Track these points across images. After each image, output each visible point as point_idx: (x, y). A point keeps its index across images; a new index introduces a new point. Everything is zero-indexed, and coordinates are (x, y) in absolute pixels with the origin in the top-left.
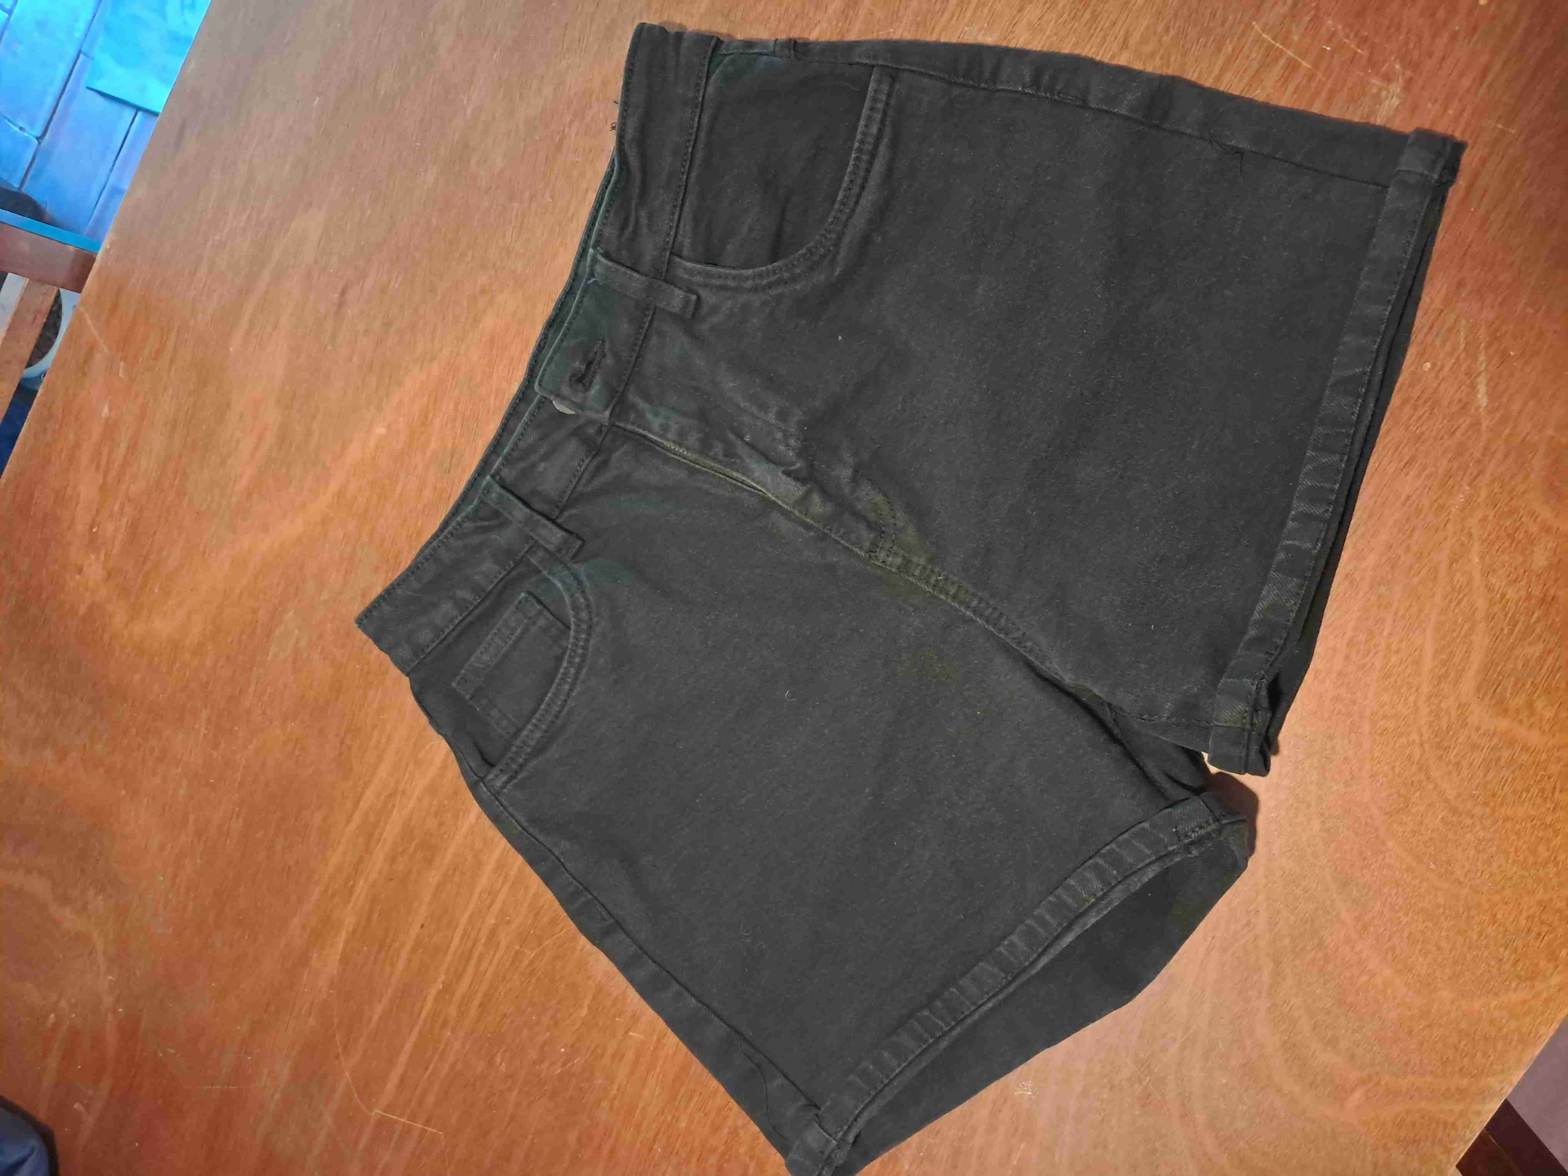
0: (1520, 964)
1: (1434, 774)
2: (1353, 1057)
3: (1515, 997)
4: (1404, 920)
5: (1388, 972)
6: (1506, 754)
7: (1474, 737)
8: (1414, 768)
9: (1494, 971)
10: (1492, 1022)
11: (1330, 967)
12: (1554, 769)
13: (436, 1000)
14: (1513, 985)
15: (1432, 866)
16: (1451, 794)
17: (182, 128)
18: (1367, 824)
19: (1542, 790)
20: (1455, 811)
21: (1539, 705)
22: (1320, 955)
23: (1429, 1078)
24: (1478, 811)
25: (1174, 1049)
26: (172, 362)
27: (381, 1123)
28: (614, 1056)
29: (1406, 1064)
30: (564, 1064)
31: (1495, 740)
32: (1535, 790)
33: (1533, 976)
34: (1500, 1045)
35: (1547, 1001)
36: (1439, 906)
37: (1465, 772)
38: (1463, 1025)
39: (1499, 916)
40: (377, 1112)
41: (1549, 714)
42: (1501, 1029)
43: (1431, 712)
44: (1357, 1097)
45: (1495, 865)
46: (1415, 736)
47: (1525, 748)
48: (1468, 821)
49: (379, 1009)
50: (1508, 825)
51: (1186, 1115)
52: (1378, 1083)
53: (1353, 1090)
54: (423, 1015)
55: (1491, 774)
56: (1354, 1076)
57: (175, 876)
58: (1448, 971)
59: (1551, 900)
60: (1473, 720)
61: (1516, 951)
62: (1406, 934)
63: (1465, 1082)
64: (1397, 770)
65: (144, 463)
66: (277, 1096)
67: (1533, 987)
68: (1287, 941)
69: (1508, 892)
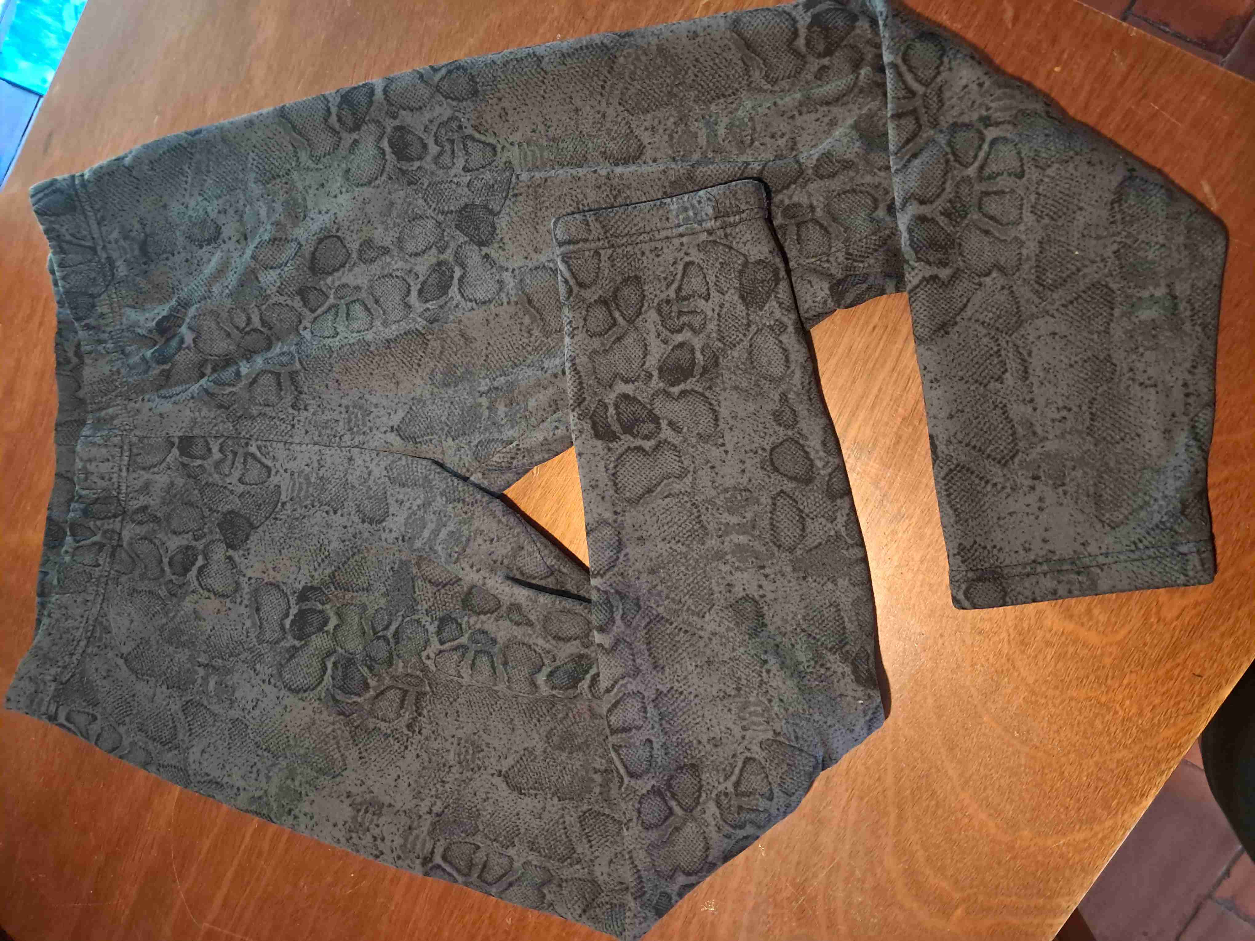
0: (1082, 811)
1: (1018, 664)
2: (957, 882)
3: (1080, 836)
4: (995, 776)
5: (983, 816)
6: (1071, 650)
7: (1048, 636)
8: (1004, 660)
9: (1063, 817)
10: (1061, 856)
11: (940, 812)
12: (1107, 661)
13: (252, 836)
14: (1077, 827)
15: (1016, 734)
16: (1031, 680)
17: (50, 136)
18: (968, 702)
19: (1098, 678)
20: (1033, 693)
21: (1096, 612)
22: (934, 802)
23: (1014, 898)
24: (1051, 692)
25: (822, 875)
26: (41, 324)
27: (210, 934)
28: (392, 881)
29: (997, 887)
30: (352, 888)
31: (1063, 639)
32: (1092, 677)
33: (1093, 819)
34: (1067, 873)
35: (1102, 841)
36: (1020, 766)
37: (1041, 663)
38: (1040, 858)
39: (1066, 774)
40: (206, 925)
41: (1103, 618)
42: (1068, 860)
43: (1016, 617)
44: (959, 912)
45: (1062, 734)
46: (1004, 635)
47: (1085, 645)
48: (1043, 701)
49: (207, 843)
50: (1073, 704)
51: (831, 926)
52: (976, 901)
53: (957, 907)
54: (243, 847)
55: (1060, 664)
56: (957, 896)
57: (45, 736)
58: (1028, 815)
59: (1105, 762)
60: (1048, 623)
61: (1079, 800)
62: (997, 786)
63: (1041, 901)
64: (991, 661)
65: (18, 405)
66: (127, 912)
67: (1092, 829)
68: (908, 792)
69: (1072, 756)
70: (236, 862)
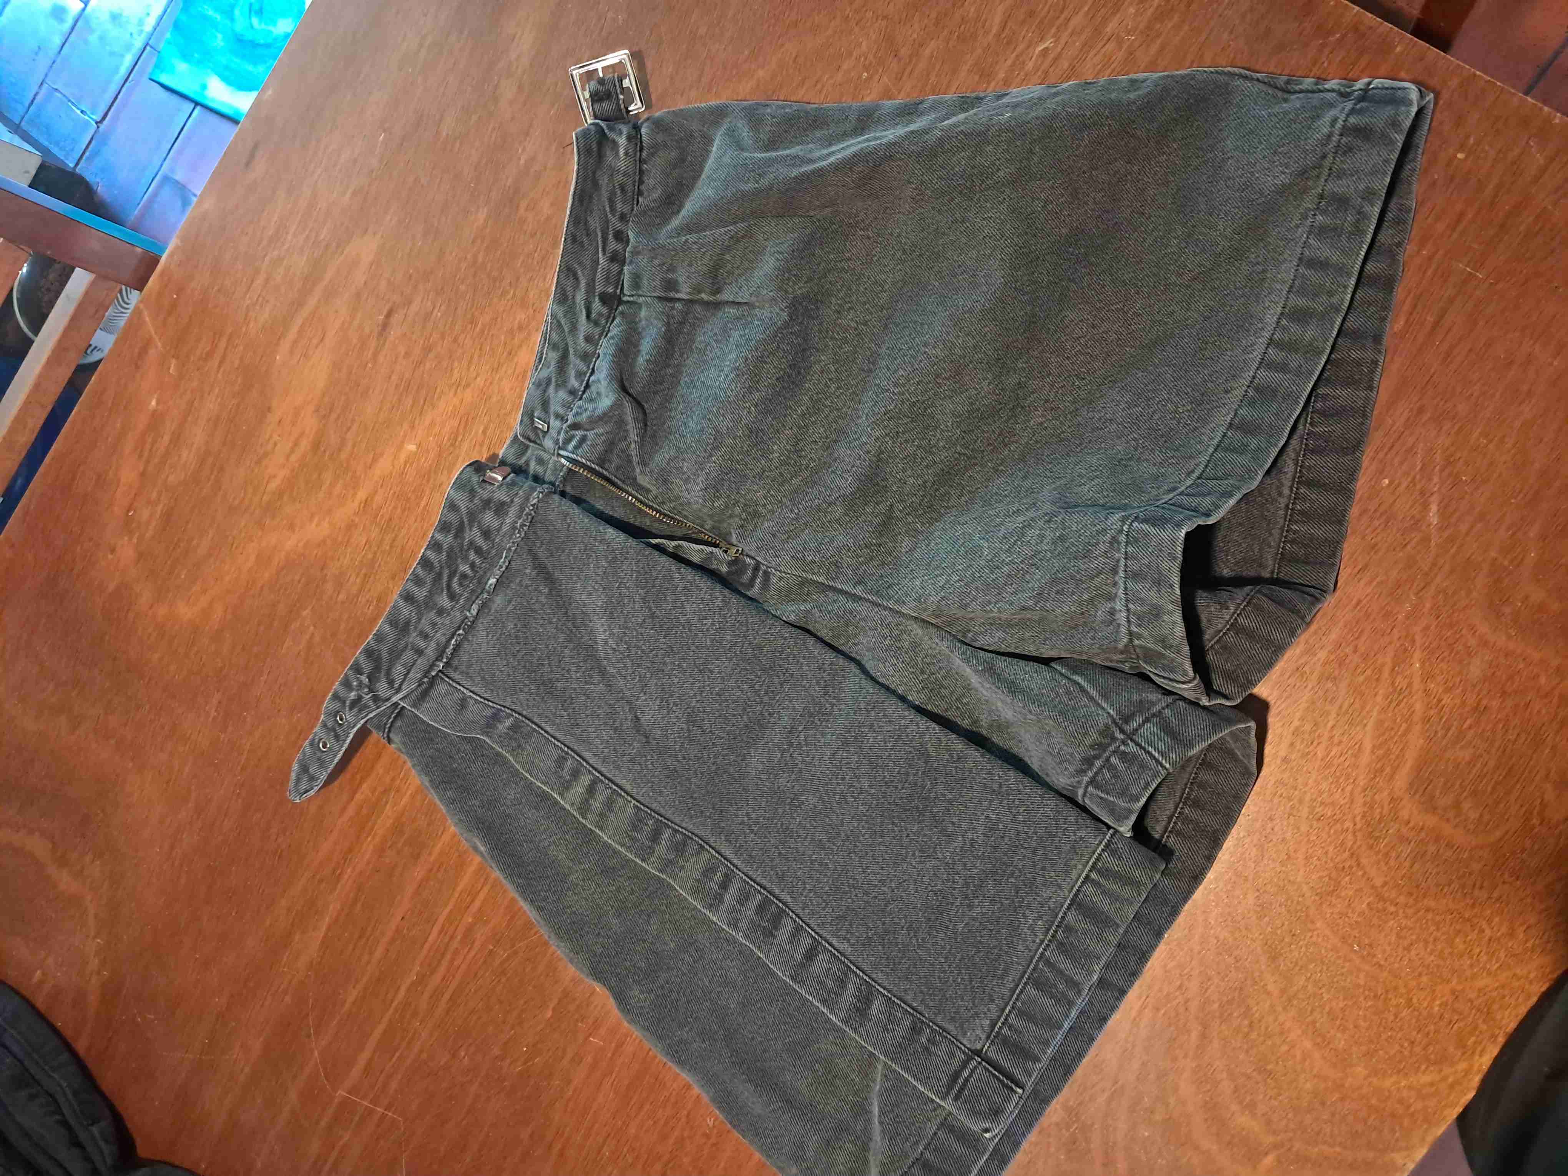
0: (1431, 1049)
1: (1364, 861)
2: (1269, 1122)
3: (1426, 1079)
4: (1326, 996)
5: (1308, 1044)
6: (1432, 848)
7: (1404, 830)
8: (1347, 853)
9: (1406, 1053)
10: (1401, 1101)
11: (1254, 1035)
12: (1476, 866)
13: (408, 990)
14: (1423, 1067)
15: (1356, 948)
16: (1378, 882)
17: (256, 146)
18: (1298, 902)
19: (1463, 886)
20: (1380, 898)
21: (1466, 806)
22: (1246, 1022)
23: (1338, 1149)
24: (1402, 899)
25: (1102, 1099)
26: (221, 363)
27: (344, 1104)
28: (573, 1059)
29: (1318, 1134)
30: (525, 1063)
31: (1423, 835)
32: (1455, 886)
33: (1442, 1060)
34: (1406, 1122)
35: (1452, 1087)
36: (1359, 986)
37: (1392, 863)
38: (1374, 1101)
39: (1415, 1000)
40: (342, 1093)
41: (1473, 815)
42: (1409, 1107)
43: (1365, 804)
44: (1269, 1160)
45: (1413, 953)
46: (1348, 824)
47: (1449, 845)
48: (1392, 909)
49: (353, 994)
50: (1430, 916)
51: (1108, 1163)
52: (1289, 1150)
53: (1266, 1154)
54: (394, 1005)
55: (1417, 866)
56: (1270, 1139)
57: (172, 848)
58: (1364, 1048)
59: (1463, 990)
60: (1405, 814)
61: (1428, 1034)
62: (1327, 1009)
63: (1371, 1155)
64: (1330, 855)
65: (185, 454)
66: (247, 1070)
67: (1441, 1071)
68: (1216, 1006)
69: (1424, 979)
70: (386, 1020)
